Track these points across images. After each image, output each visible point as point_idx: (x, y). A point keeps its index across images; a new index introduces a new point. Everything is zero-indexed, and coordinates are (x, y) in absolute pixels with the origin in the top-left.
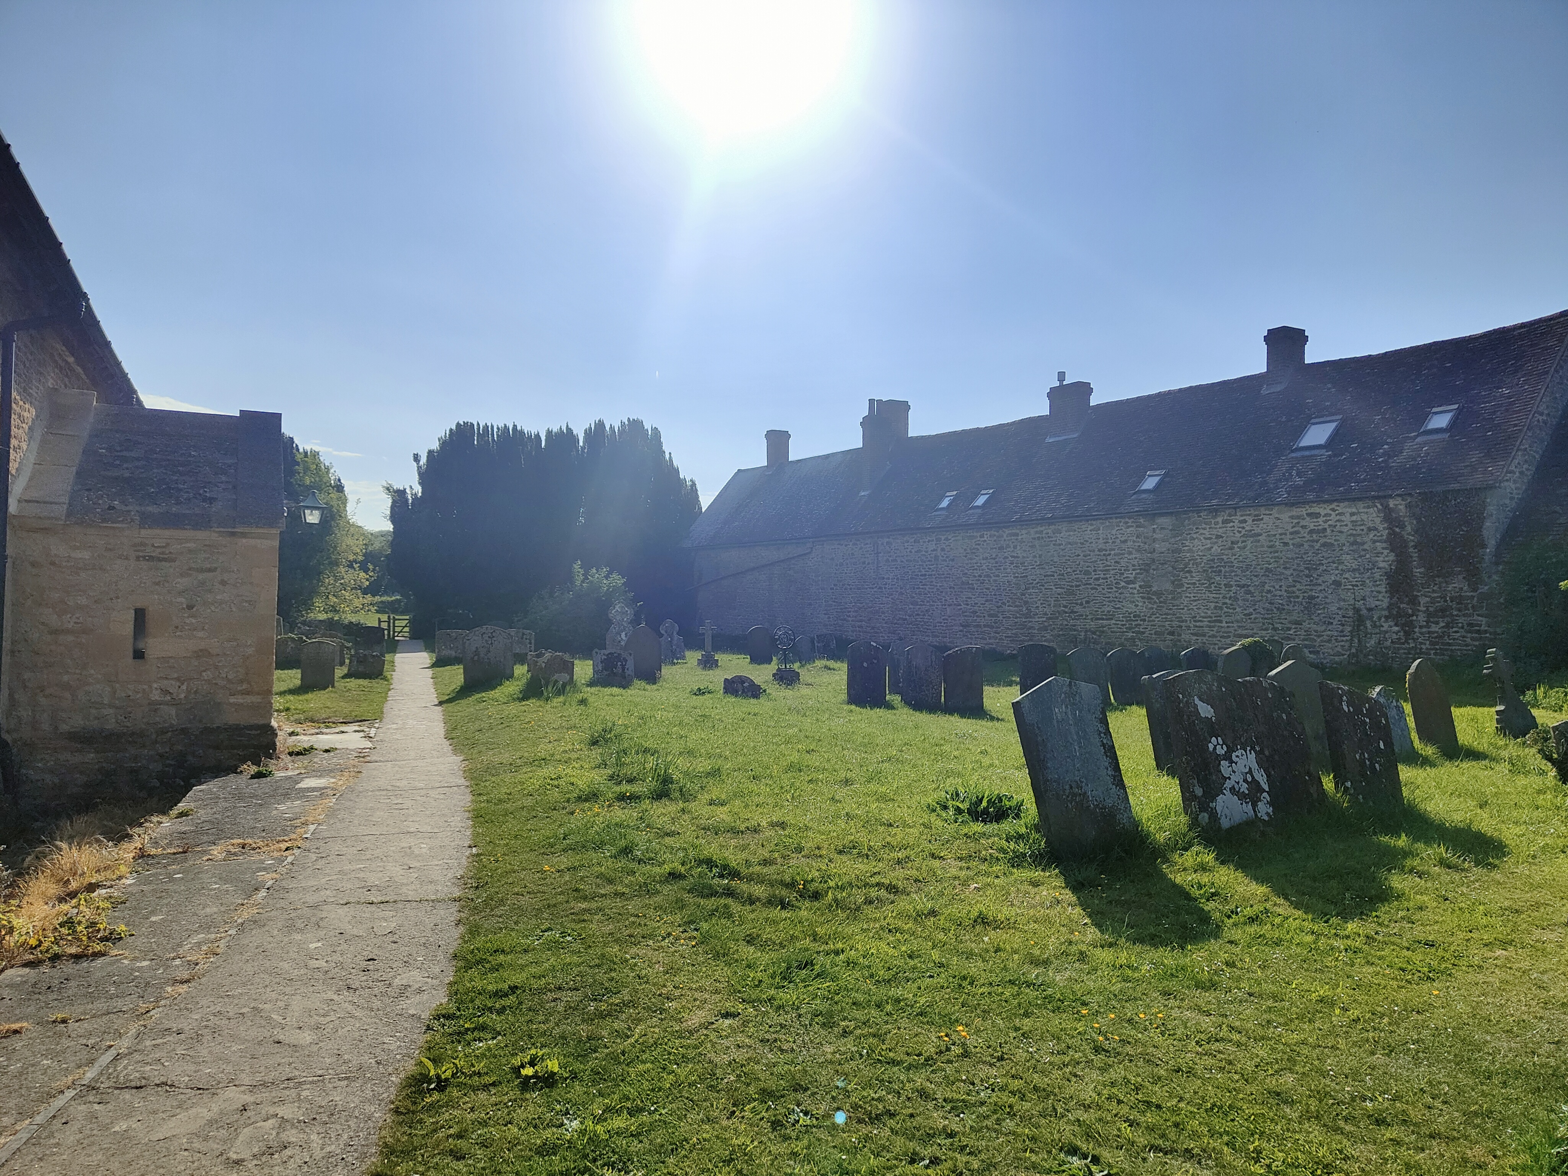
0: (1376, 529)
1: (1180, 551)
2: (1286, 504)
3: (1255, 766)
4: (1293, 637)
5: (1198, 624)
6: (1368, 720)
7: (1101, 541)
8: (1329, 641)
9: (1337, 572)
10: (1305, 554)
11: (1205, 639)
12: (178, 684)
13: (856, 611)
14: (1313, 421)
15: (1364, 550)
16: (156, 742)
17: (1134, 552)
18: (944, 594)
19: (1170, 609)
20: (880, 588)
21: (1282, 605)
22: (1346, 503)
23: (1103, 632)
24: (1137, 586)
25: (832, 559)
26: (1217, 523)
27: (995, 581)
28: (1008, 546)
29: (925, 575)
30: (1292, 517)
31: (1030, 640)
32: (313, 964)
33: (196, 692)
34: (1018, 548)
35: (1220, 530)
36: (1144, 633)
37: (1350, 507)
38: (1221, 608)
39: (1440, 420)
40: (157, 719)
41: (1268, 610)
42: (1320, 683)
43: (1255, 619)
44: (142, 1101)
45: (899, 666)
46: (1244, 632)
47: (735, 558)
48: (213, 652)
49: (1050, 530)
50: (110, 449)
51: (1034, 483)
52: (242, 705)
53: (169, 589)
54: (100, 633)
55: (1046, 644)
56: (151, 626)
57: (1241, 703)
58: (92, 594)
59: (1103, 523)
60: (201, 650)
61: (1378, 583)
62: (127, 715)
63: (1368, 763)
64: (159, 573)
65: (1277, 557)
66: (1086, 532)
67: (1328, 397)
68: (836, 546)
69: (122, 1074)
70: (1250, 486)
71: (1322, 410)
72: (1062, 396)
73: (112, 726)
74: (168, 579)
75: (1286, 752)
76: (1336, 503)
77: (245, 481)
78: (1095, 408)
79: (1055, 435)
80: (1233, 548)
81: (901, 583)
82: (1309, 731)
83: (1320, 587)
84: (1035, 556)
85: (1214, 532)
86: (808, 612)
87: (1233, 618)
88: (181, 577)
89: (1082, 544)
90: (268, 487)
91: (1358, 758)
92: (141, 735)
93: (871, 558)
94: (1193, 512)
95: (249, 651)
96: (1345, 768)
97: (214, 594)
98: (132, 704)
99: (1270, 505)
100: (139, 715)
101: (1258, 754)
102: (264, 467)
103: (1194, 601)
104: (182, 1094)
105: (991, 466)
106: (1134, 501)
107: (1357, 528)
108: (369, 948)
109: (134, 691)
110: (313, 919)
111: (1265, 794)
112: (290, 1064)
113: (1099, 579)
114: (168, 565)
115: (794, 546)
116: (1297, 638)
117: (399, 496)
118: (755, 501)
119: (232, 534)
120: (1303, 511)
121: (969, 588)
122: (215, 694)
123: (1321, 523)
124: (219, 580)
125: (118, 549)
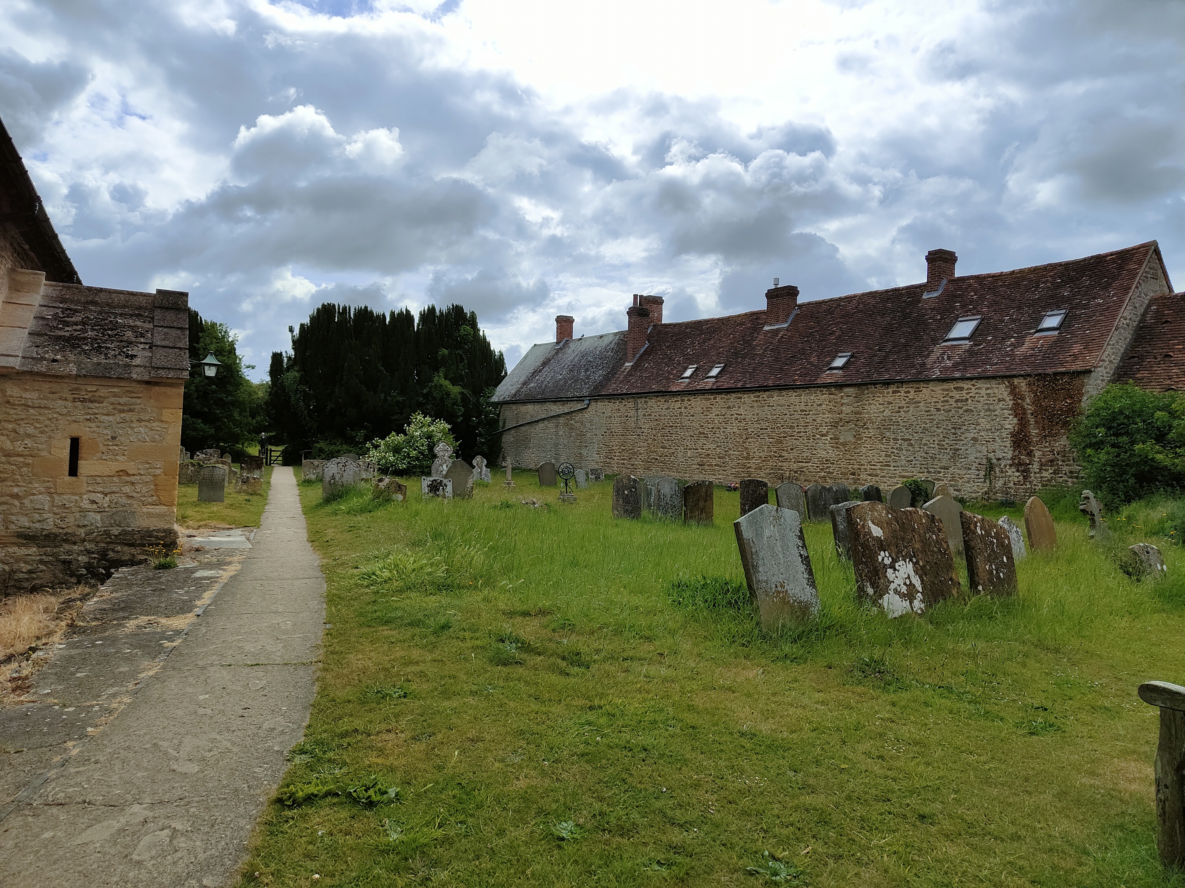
0: (1004, 400)
1: (860, 413)
2: (939, 380)
3: (912, 573)
4: (942, 478)
5: (873, 467)
6: (995, 541)
7: (803, 403)
8: (969, 482)
9: (975, 431)
10: (952, 417)
11: (877, 479)
12: (102, 496)
13: (620, 453)
14: (960, 319)
15: (996, 415)
16: (84, 540)
17: (827, 413)
18: (685, 441)
19: (853, 456)
20: (639, 435)
21: (935, 454)
22: (983, 380)
23: (803, 471)
24: (828, 438)
25: (604, 413)
26: (888, 393)
27: (723, 432)
28: (734, 406)
29: (672, 426)
30: (942, 390)
31: (749, 476)
32: (201, 711)
33: (116, 503)
34: (742, 408)
35: (891, 398)
36: (832, 473)
37: (985, 383)
38: (890, 456)
39: (1052, 321)
40: (86, 523)
41: (924, 458)
42: (961, 513)
43: (915, 464)
44: (65, 815)
45: (651, 494)
46: (907, 474)
47: (531, 411)
48: (130, 472)
49: (765, 395)
50: (55, 315)
51: (754, 360)
52: (152, 514)
53: (98, 424)
54: (43, 456)
55: (760, 479)
56: (83, 452)
57: (903, 526)
58: (38, 426)
59: (804, 391)
60: (121, 471)
61: (1005, 440)
62: (62, 519)
63: (995, 572)
64: (90, 411)
65: (932, 419)
66: (792, 397)
67: (971, 302)
68: (606, 403)
69: (51, 794)
70: (913, 366)
71: (967, 312)
72: (777, 296)
73: (51, 527)
74: (97, 416)
75: (935, 563)
76: (975, 381)
77: (159, 343)
78: (800, 306)
79: (771, 325)
80: (900, 412)
81: (654, 432)
82: (952, 548)
83: (963, 442)
84: (754, 415)
85: (886, 399)
86: (584, 452)
87: (898, 464)
88: (108, 415)
89: (789, 406)
90: (176, 348)
91: (987, 568)
92: (74, 535)
93: (632, 413)
94: (871, 384)
95: (158, 472)
96: (978, 576)
97: (132, 428)
98: (67, 511)
99: (928, 381)
100: (72, 519)
101: (914, 564)
102: (174, 333)
103: (870, 450)
104: (97, 809)
105: (723, 347)
106: (828, 375)
107: (990, 399)
108: (245, 700)
109: (68, 501)
110: (203, 677)
111: (919, 594)
112: (181, 787)
113: (800, 432)
114: (98, 405)
115: (575, 402)
116: (945, 479)
117: (277, 358)
118: (547, 368)
119: (148, 383)
120: (951, 385)
121: (705, 437)
122: (131, 505)
123: (964, 394)
124: (137, 417)
125: (59, 392)
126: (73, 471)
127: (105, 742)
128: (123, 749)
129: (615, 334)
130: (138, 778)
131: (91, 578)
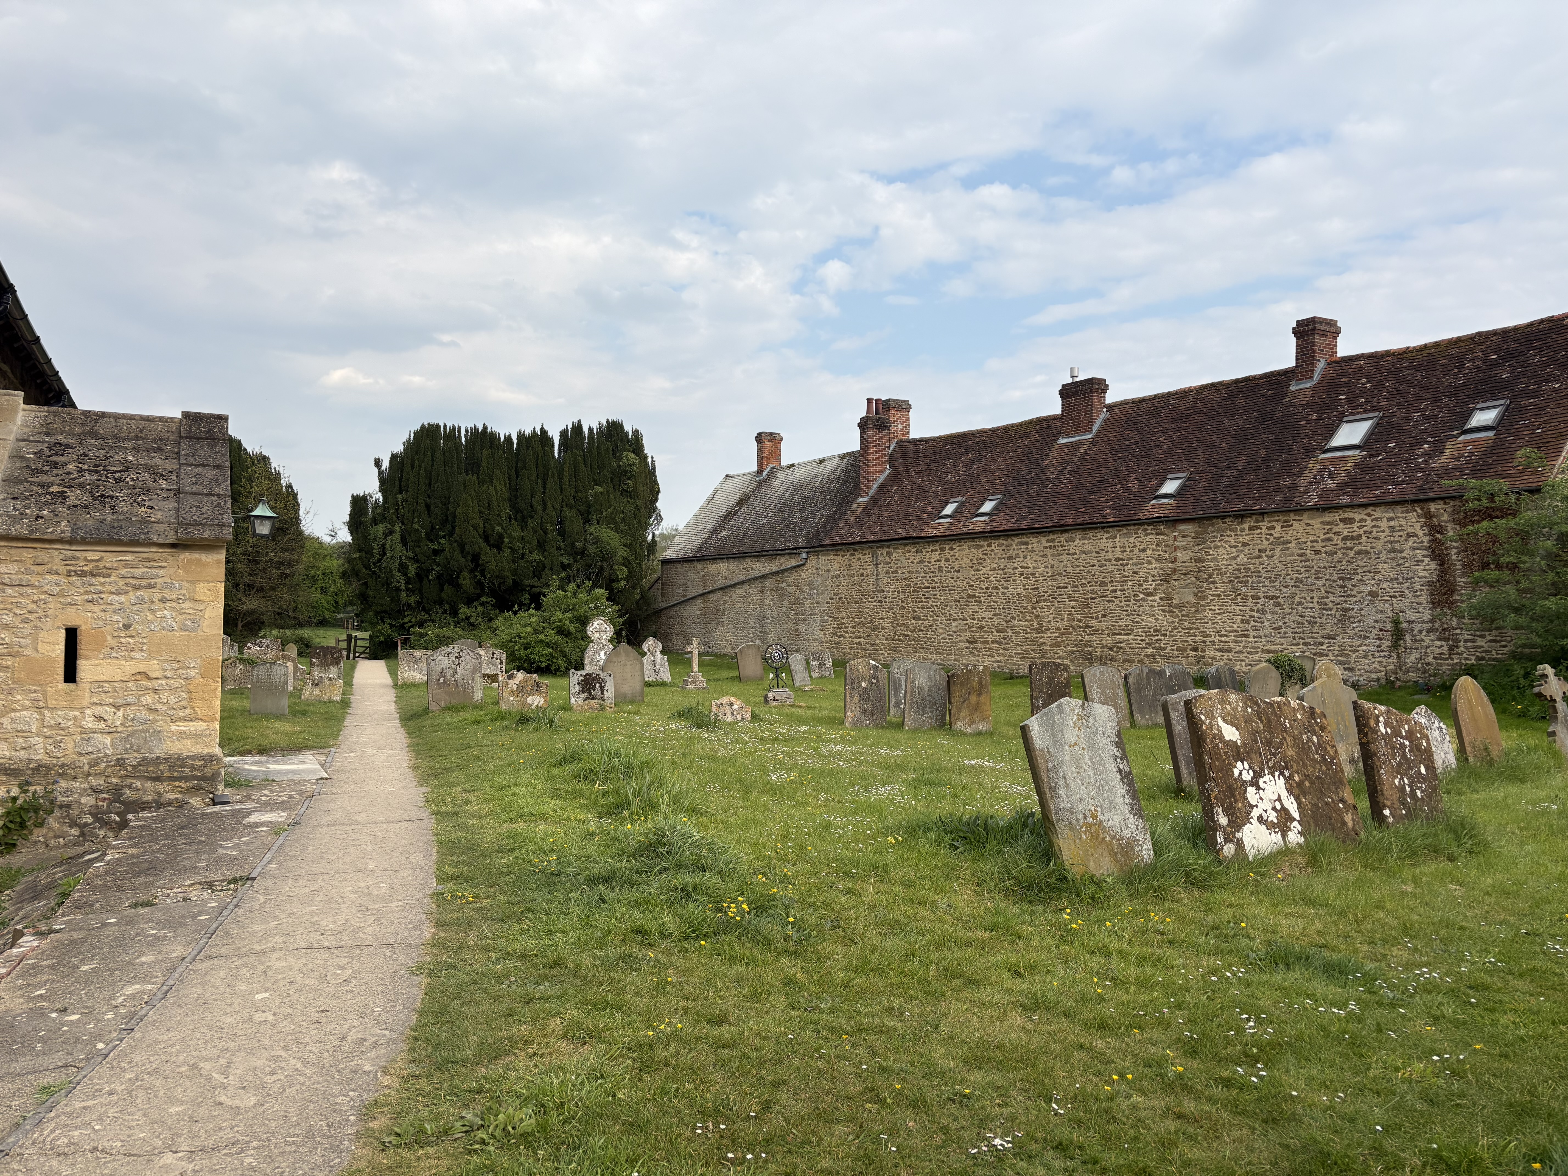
0: (1416, 536)
1: (1202, 561)
2: (1318, 509)
3: (1284, 793)
4: (1326, 652)
5: (1223, 639)
6: (1407, 743)
7: (1118, 549)
8: (1365, 657)
9: (1373, 582)
10: (1338, 562)
11: (1231, 655)
12: (113, 710)
13: (853, 627)
14: (1346, 419)
15: (1404, 558)
16: (89, 774)
17: (1154, 561)
18: (948, 608)
19: (1193, 623)
20: (880, 602)
21: (1314, 618)
22: (1382, 508)
23: (1121, 648)
24: (1157, 598)
25: (828, 571)
26: (1242, 530)
27: (1003, 593)
28: (1017, 556)
29: (928, 588)
30: (1323, 523)
31: (1043, 657)
32: (258, 1017)
33: (133, 720)
34: (1029, 557)
35: (1247, 538)
36: (1165, 649)
37: (1386, 512)
38: (1248, 622)
39: (1485, 417)
40: (90, 749)
41: (1298, 623)
42: (1355, 703)
43: (1285, 633)
44: (70, 1169)
45: (900, 685)
46: (1273, 647)
47: (724, 570)
48: (153, 675)
49: (1063, 538)
50: (39, 454)
51: (1045, 487)
52: (185, 732)
53: (104, 607)
54: (27, 655)
55: (1059, 661)
56: (83, 648)
57: (1268, 724)
58: (18, 612)
59: (1120, 531)
60: (139, 673)
61: (1418, 593)
62: (57, 745)
63: (1408, 789)
64: (92, 589)
65: (1308, 566)
66: (1103, 540)
67: (1362, 393)
68: (832, 557)
69: (49, 1139)
70: (1278, 490)
71: (1356, 407)
72: (1076, 393)
73: (40, 757)
74: (102, 596)
75: (1318, 778)
76: (1372, 508)
77: (188, 489)
78: (1110, 407)
79: (1068, 436)
80: (1261, 557)
81: (902, 596)
82: (1343, 756)
83: (1355, 599)
84: (1046, 567)
85: (1241, 539)
86: (802, 628)
87: (1261, 633)
88: (117, 593)
89: (1097, 553)
90: (213, 495)
91: (1397, 783)
92: (73, 766)
93: (870, 569)
94: (1217, 517)
95: (192, 673)
96: (1383, 794)
97: (153, 612)
98: (62, 732)
99: (1300, 510)
100: (71, 745)
101: (1288, 779)
102: (210, 473)
103: (1220, 614)
104: (114, 1160)
105: (998, 470)
106: (1153, 507)
107: (1394, 534)
108: (322, 999)
109: (64, 718)
110: (261, 968)
111: (1295, 824)
112: (232, 1128)
113: (1115, 591)
114: (102, 580)
115: (787, 557)
116: (1330, 653)
117: (359, 503)
118: (745, 508)
119: (173, 546)
120: (1336, 516)
121: (976, 601)
122: (155, 721)
123: (1357, 529)
124: (160, 596)
125: (48, 563)
126: (70, 676)
127: (123, 1064)
128: (149, 1073)
129: (843, 457)
130: (171, 1116)
131: (99, 829)
